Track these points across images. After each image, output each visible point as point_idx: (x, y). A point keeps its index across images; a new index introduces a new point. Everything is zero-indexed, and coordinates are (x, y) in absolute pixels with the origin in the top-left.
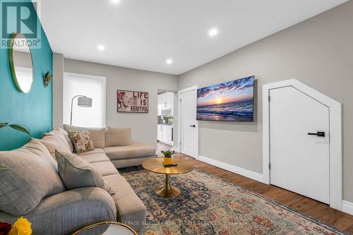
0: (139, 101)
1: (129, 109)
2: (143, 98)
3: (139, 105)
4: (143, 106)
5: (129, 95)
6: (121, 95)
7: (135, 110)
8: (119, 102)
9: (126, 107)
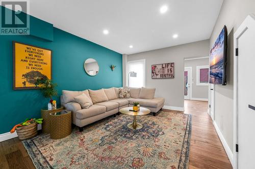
0: (166, 70)
1: (159, 77)
2: (169, 67)
3: (166, 72)
4: (169, 73)
5: (159, 67)
6: (154, 67)
7: (163, 76)
8: (153, 72)
9: (157, 75)
